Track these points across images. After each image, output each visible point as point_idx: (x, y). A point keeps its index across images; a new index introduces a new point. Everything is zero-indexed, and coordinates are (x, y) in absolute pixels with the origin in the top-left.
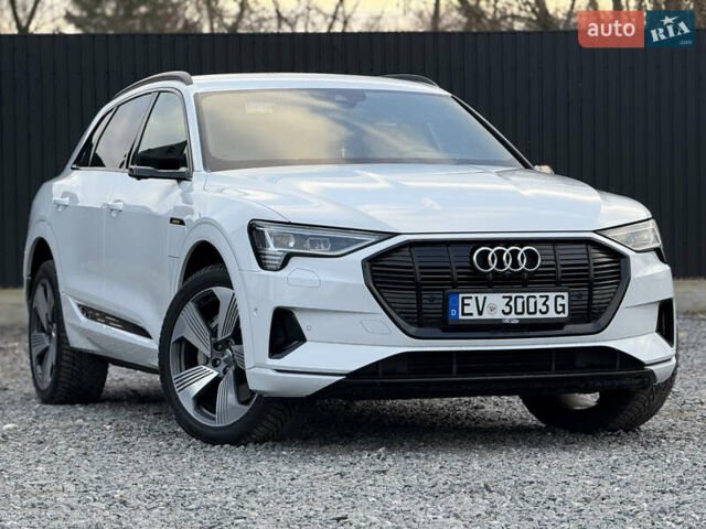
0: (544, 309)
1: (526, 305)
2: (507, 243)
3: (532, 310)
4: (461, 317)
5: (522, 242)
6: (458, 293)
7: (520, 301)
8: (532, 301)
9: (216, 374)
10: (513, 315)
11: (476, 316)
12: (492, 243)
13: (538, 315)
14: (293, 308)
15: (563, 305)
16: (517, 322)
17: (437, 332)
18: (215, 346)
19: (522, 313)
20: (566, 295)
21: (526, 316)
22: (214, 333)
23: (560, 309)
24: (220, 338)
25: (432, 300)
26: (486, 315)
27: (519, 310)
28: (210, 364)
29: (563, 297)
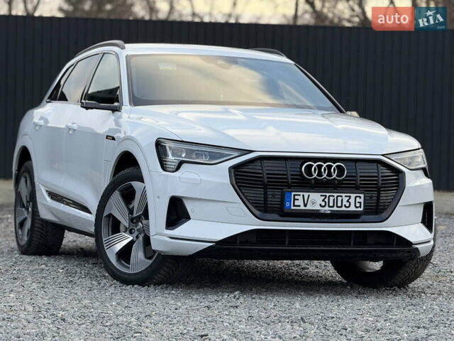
0: (348, 205)
1: (335, 202)
2: (325, 160)
3: (339, 205)
4: (292, 208)
5: (334, 160)
6: (291, 192)
7: (331, 198)
8: (340, 199)
9: (131, 238)
10: (327, 208)
11: (302, 207)
12: (315, 160)
13: (344, 209)
14: (183, 197)
15: (360, 203)
16: (329, 212)
17: (276, 217)
18: (132, 220)
19: (333, 206)
20: (362, 196)
21: (335, 208)
22: (131, 212)
23: (358, 205)
24: (135, 215)
25: (274, 196)
26: (309, 207)
27: (331, 204)
28: (128, 232)
29: (360, 197)
